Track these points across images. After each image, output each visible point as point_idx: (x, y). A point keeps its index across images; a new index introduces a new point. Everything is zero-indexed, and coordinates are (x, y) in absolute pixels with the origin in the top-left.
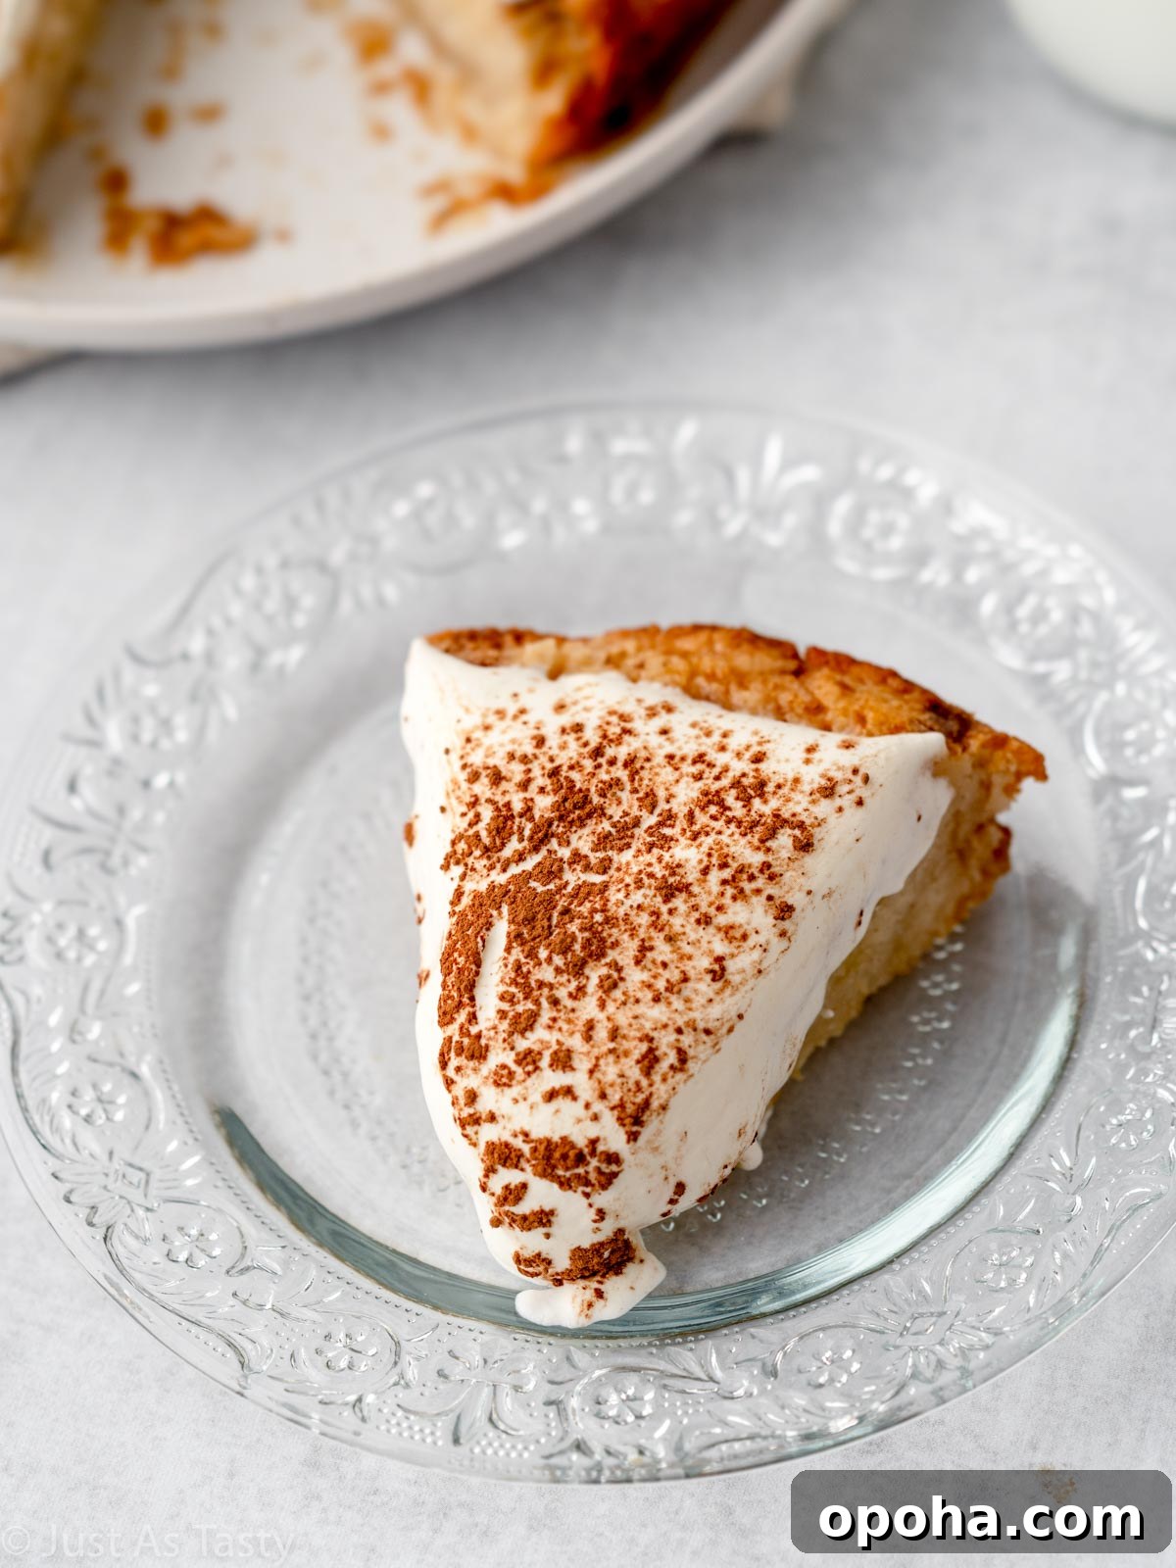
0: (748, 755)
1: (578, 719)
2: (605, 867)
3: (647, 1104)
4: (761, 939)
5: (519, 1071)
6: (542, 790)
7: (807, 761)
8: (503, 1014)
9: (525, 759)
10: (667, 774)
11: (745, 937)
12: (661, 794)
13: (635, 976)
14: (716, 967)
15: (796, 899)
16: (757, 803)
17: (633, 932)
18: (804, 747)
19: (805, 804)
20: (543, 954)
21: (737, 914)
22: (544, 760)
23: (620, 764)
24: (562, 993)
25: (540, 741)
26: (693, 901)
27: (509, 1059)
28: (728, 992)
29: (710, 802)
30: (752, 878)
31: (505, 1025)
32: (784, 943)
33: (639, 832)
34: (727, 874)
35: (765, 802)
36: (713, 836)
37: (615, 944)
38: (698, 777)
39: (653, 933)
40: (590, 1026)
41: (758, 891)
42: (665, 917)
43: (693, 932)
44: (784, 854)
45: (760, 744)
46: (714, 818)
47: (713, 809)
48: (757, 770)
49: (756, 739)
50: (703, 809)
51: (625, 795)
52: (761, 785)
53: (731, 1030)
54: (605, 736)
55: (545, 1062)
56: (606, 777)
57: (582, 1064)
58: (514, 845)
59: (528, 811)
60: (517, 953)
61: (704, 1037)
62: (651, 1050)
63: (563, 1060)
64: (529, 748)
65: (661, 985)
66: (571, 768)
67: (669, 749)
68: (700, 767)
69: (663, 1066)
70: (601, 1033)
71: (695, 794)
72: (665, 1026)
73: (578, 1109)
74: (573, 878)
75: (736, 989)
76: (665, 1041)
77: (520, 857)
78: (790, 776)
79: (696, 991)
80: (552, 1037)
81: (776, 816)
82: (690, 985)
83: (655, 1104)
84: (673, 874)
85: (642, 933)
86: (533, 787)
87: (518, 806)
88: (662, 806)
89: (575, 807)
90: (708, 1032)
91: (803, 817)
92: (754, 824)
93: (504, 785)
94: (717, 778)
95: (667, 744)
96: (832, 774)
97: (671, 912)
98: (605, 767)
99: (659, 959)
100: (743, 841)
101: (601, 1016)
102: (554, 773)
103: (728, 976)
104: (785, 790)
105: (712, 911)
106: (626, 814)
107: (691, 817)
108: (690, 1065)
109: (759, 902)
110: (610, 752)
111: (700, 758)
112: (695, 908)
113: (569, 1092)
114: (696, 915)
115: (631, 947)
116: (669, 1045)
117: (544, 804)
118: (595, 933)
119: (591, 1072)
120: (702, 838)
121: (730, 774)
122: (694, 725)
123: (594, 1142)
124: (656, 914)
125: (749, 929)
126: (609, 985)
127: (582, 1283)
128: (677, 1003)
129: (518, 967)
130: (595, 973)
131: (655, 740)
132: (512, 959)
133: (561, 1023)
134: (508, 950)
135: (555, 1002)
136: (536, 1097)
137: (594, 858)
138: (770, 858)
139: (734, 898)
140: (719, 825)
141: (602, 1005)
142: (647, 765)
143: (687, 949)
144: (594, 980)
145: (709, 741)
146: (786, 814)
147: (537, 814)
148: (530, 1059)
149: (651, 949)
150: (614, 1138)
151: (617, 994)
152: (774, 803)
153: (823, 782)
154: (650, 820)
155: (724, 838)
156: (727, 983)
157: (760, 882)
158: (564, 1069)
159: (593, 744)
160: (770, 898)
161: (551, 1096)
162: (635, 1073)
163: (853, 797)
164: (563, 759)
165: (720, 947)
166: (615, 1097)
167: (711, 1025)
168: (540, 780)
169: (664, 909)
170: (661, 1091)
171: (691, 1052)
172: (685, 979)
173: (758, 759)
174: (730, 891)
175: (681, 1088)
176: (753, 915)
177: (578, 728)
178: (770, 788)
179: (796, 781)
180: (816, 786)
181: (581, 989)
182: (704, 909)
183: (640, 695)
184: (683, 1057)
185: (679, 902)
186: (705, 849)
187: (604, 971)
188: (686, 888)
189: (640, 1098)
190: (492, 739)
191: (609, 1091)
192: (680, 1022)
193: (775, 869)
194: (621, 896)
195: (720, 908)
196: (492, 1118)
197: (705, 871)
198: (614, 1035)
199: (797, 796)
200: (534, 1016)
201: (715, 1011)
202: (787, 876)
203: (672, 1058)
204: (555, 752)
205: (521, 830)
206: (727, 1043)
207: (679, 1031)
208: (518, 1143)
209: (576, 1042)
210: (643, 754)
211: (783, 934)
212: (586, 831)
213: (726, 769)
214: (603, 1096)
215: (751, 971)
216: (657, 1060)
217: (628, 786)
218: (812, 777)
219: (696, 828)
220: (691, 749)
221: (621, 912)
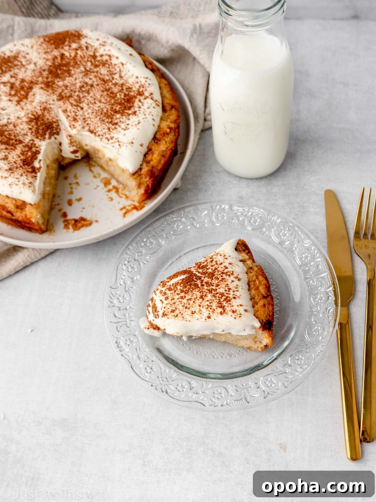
0: (234, 296)
1: (229, 267)
2: (202, 285)
3: (167, 315)
4: (202, 316)
5: (163, 293)
6: (212, 269)
7: (238, 306)
8: (170, 285)
9: (217, 264)
10: (224, 286)
11: (201, 314)
12: (219, 287)
13: (185, 301)
14: (193, 312)
15: (212, 318)
16: (225, 302)
17: (192, 296)
18: (241, 304)
19: (229, 310)
20: (182, 285)
21: (204, 310)
22: (218, 266)
23: (222, 278)
24: (177, 292)
25: (221, 264)
26: (202, 302)
27: (164, 291)
28: (191, 316)
29: (221, 295)
30: (211, 309)
31: (169, 287)
32: (204, 320)
33: (211, 287)
34: (209, 304)
35: (226, 303)
36: (215, 299)
37: (189, 295)
38: (226, 291)
39: (193, 299)
40: (174, 299)
41: (209, 311)
42: (197, 299)
43: (197, 305)
44: (218, 311)
45: (238, 297)
46: (219, 297)
47: (220, 296)
48: (232, 299)
49: (239, 296)
50: (220, 294)
51: (217, 281)
52: (229, 301)
53: (186, 321)
54: (227, 273)
55: (165, 296)
56: (218, 277)
57: (167, 301)
58: (201, 271)
59: (208, 269)
60: (180, 281)
61: (182, 317)
62: (174, 310)
63: (167, 298)
64: (219, 263)
65: (186, 305)
66: (218, 271)
67: (229, 284)
68: (228, 290)
69: (173, 314)
70: (173, 301)
71: (222, 292)
72: (179, 310)
73: (161, 305)
74: (199, 282)
75: (192, 317)
76: (177, 312)
77: (199, 272)
78: (233, 305)
79: (188, 312)
80: (169, 295)
81: (224, 306)
82: (188, 310)
83: (168, 316)
84: (205, 296)
85: (192, 298)
86: (212, 267)
87: (208, 267)
88: (217, 288)
89: (211, 275)
90: (183, 317)
91: (226, 311)
92: (221, 304)
93: (211, 263)
94: (227, 294)
95: (230, 283)
96: (237, 311)
97: (198, 300)
98: (220, 276)
99: (190, 303)
100: (216, 304)
101: (176, 299)
102: (216, 269)
103: (193, 315)
104: (230, 305)
105: (202, 306)
106: (213, 283)
107: (217, 293)
108: (176, 318)
109: (208, 312)
110: (224, 275)
111: (230, 289)
112: (201, 303)
113: (163, 302)
114: (200, 304)
115: (189, 297)
116: (177, 313)
117: (210, 270)
118: (189, 291)
119: (167, 304)
120: (213, 297)
121: (229, 295)
122: (237, 285)
123: (158, 311)
124: (197, 298)
125: (203, 313)
126: (182, 298)
127: (150, 325)
128: (184, 309)
129: (178, 283)
130: (183, 294)
131: (230, 281)
132: (179, 281)
133: (172, 295)
134: (181, 280)
135: (175, 291)
136: (160, 298)
137: (204, 283)
138: (216, 310)
139: (206, 308)
140: (218, 298)
141: (178, 299)
142: (224, 282)
143: (194, 306)
144: (181, 295)
145: (234, 288)
146: (225, 308)
147: (208, 271)
148: (165, 293)
149: (191, 300)
150: (160, 314)
151: (181, 300)
152: (226, 305)
153: (235, 310)
154: (214, 288)
155: (215, 300)
156: (192, 315)
157: (211, 311)
158: (165, 299)
159: (224, 272)
160: (209, 314)
161: (161, 300)
162: (170, 310)
163: (235, 317)
164: (220, 269)
165: (197, 311)
166: (165, 310)
167: (184, 317)
168: (213, 268)
169: (198, 298)
170: (170, 316)
171: (178, 317)
172: (189, 309)
173: (234, 298)
174: (207, 307)
175: (172, 319)
176: (205, 313)
177: (227, 268)
178: (229, 303)
179: (233, 306)
180: (233, 309)
181: (179, 294)
182: (201, 304)
183: (240, 274)
184: (177, 316)
185: (201, 300)
186: (212, 298)
187: (184, 296)
188: (203, 299)
189: (167, 314)
190: (219, 257)
191: (165, 308)
192: (181, 312)
193: (214, 312)
194: (197, 291)
195: (203, 307)
196: (156, 294)
197: (208, 301)
198: (174, 303)
199: (230, 308)
200: (171, 290)
201: (187, 316)
202: (214, 314)
203: (175, 315)
204: (220, 267)
205: (204, 270)
206: (184, 321)
207: (180, 313)
208: (154, 300)
209: (170, 299)
210: (226, 280)
211: (206, 319)
212: (208, 279)
213: (229, 294)
214: (164, 308)
215: (197, 318)
216: (174, 312)
217: (218, 281)
218: (234, 308)
219: (215, 295)
220: (231, 287)
221: (194, 292)
